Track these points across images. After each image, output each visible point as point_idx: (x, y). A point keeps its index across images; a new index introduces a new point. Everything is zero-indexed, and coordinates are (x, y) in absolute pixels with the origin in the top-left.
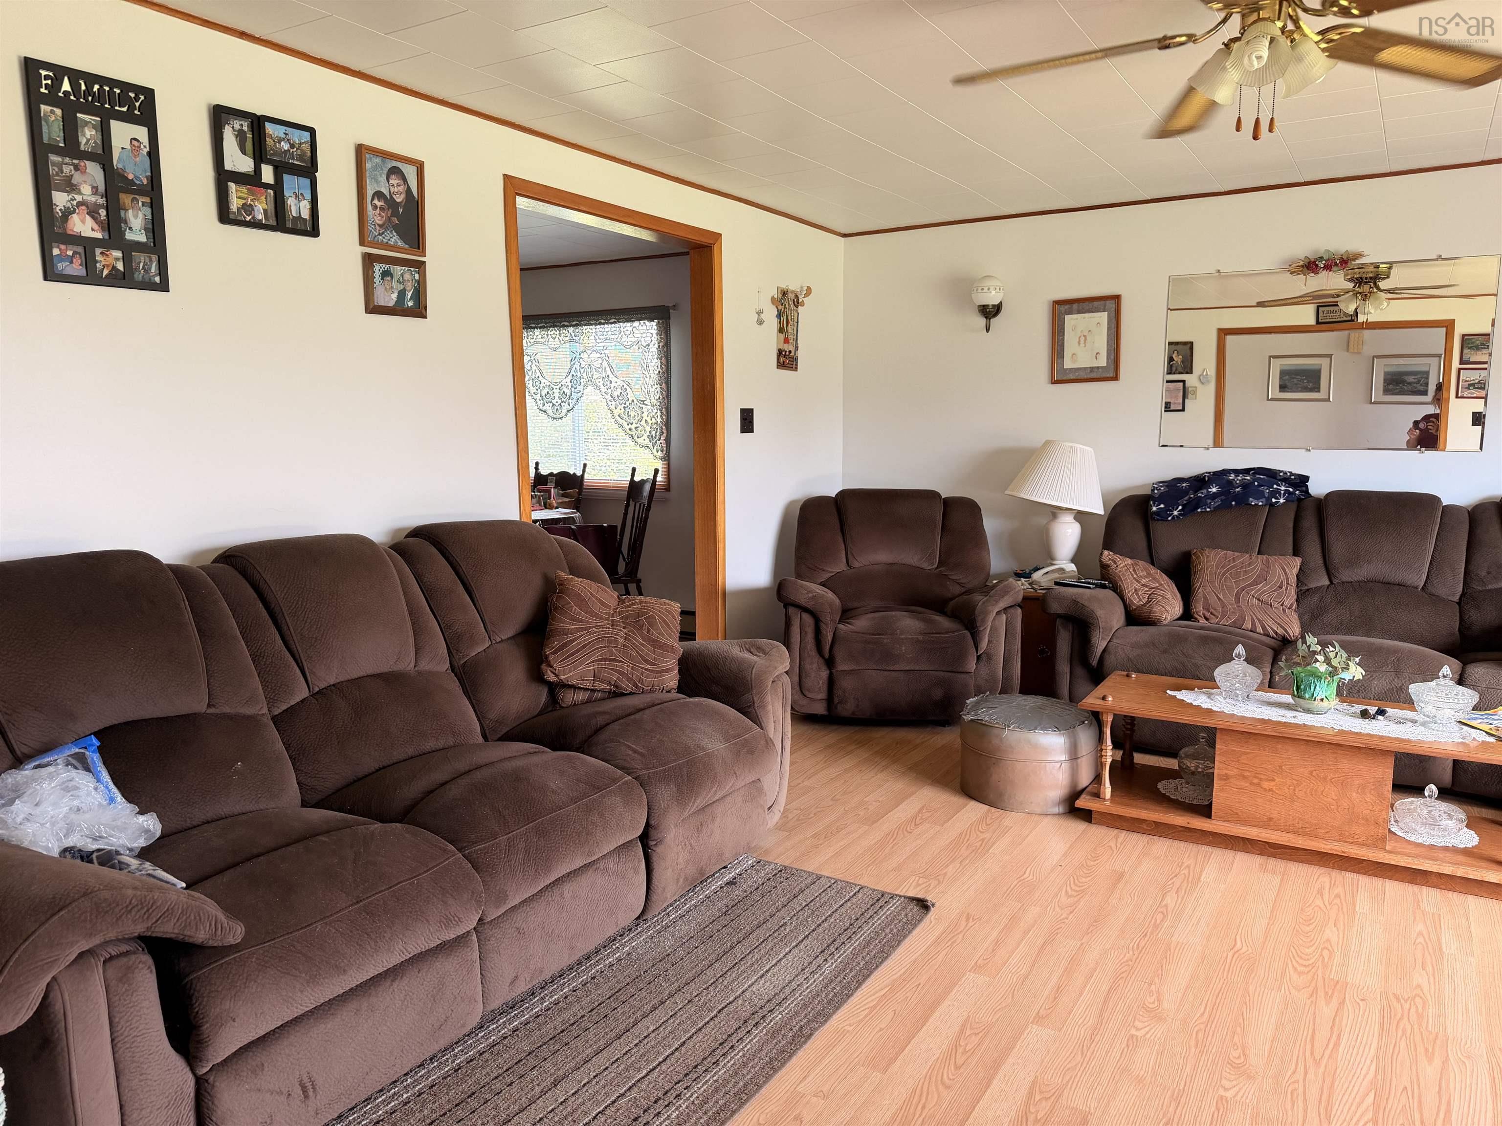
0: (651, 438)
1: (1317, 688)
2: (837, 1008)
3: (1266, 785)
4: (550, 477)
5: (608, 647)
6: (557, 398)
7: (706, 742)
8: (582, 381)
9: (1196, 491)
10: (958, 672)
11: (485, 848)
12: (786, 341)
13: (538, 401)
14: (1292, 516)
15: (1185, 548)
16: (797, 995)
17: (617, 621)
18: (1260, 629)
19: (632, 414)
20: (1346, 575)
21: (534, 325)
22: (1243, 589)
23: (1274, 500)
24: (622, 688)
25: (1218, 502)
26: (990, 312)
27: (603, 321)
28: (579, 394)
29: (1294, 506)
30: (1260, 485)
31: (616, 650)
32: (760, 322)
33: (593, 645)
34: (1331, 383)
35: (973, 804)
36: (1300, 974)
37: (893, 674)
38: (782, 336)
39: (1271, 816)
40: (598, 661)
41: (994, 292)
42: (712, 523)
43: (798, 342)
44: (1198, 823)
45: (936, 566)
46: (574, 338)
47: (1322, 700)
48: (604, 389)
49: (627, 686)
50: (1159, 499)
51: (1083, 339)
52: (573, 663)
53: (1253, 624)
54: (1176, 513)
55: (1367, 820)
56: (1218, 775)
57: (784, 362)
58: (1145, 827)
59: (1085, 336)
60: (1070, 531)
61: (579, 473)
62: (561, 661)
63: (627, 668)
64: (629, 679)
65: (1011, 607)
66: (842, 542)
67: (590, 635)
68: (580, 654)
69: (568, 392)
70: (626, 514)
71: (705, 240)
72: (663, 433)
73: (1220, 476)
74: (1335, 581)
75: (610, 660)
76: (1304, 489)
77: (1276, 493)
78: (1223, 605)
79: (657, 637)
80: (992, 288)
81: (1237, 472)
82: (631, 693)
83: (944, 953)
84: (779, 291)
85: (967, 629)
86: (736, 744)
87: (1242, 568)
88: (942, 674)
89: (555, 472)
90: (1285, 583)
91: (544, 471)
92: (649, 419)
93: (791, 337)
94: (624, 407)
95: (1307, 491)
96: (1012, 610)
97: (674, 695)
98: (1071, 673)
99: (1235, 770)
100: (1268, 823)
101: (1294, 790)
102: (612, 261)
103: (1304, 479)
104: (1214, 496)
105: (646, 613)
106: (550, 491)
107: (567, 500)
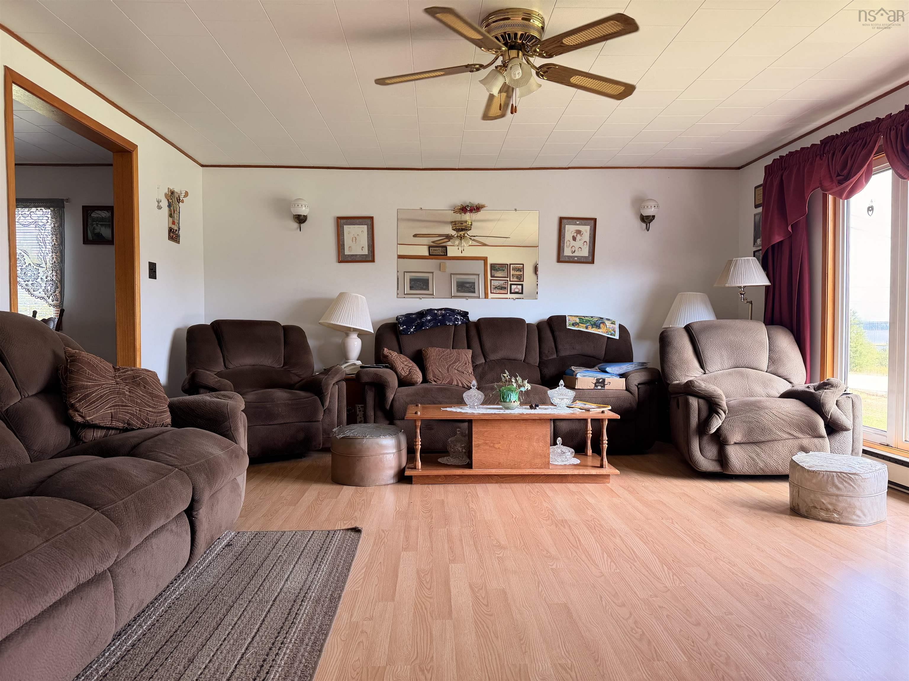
0: (46, 291)
1: (512, 396)
2: (344, 582)
3: (497, 446)
5: (118, 397)
7: (210, 450)
9: (421, 319)
10: (312, 422)
11: (112, 508)
12: (174, 223)
14: (465, 329)
15: (418, 348)
16: (316, 583)
17: (118, 381)
18: (460, 385)
19: (29, 274)
20: (493, 357)
22: (450, 365)
23: (456, 323)
24: (132, 425)
25: (431, 324)
26: (301, 219)
29: (465, 325)
30: (449, 315)
31: (126, 399)
32: (159, 208)
33: (108, 396)
34: (434, 286)
35: (345, 487)
36: (546, 520)
37: (273, 426)
38: (171, 220)
39: (500, 462)
40: (113, 406)
41: (304, 208)
42: (132, 338)
43: (180, 225)
44: (467, 472)
45: (282, 365)
47: (514, 402)
49: (136, 423)
50: (403, 324)
51: (354, 239)
52: (95, 408)
53: (457, 382)
54: (412, 330)
55: (541, 455)
56: (475, 445)
57: (172, 236)
58: (440, 480)
59: (355, 237)
60: (356, 343)
62: (85, 408)
63: (135, 409)
64: (138, 418)
65: (339, 381)
66: (220, 352)
67: (104, 389)
68: (100, 402)
71: (128, 147)
72: (57, 287)
73: (430, 311)
74: (488, 360)
75: (122, 406)
76: (467, 318)
77: (456, 319)
78: (442, 374)
79: (152, 391)
80: (303, 206)
81: (438, 310)
82: (139, 428)
83: (382, 548)
84: (169, 190)
85: (316, 394)
86: (228, 451)
87: (447, 355)
88: (303, 423)
90: (467, 362)
92: (44, 277)
93: (176, 221)
94: (21, 269)
95: (468, 319)
96: (341, 383)
97: (169, 428)
98: (375, 415)
99: (482, 441)
100: (499, 466)
101: (509, 446)
103: (467, 313)
104: (430, 321)
105: (139, 376)
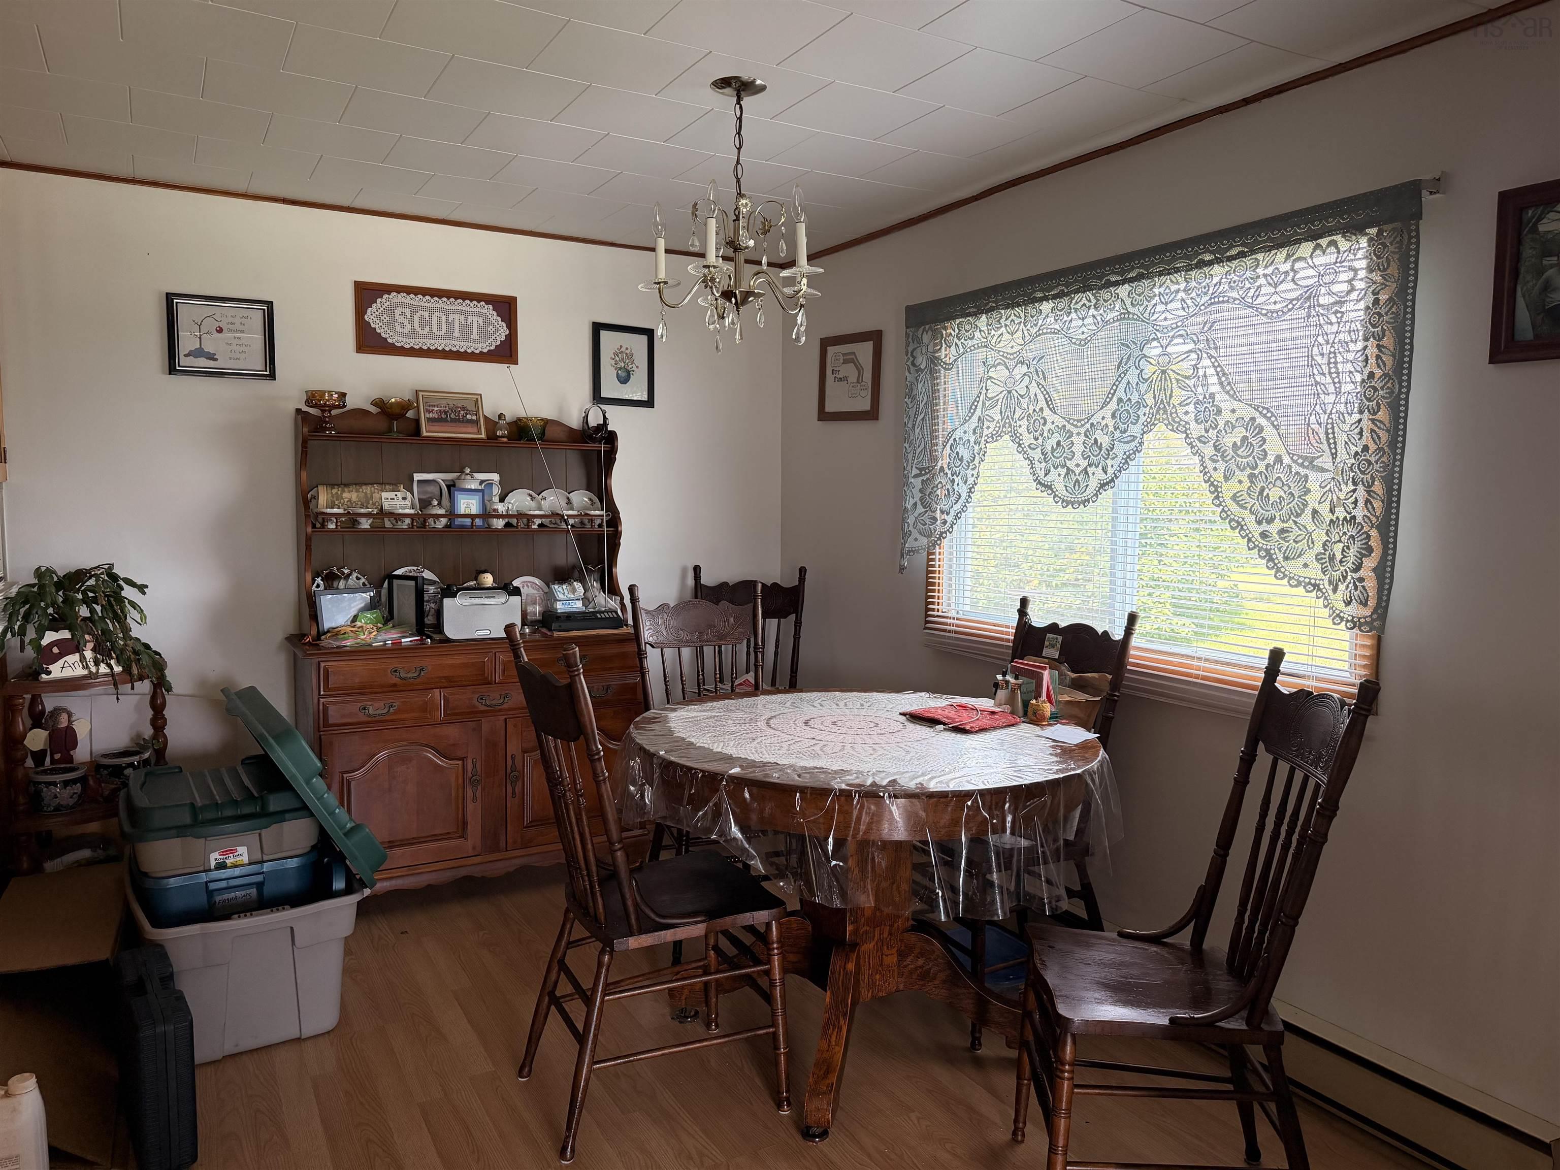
0: (1327, 560)
4: (1049, 635)
6: (1078, 455)
8: (1140, 413)
13: (1037, 465)
19: (1274, 493)
21: (1040, 295)
27: (1208, 257)
28: (1133, 444)
46: (1131, 310)
48: (1196, 430)
61: (1118, 634)
69: (1104, 440)
70: (1242, 782)
72: (1370, 550)
89: (1063, 624)
91: (1038, 618)
92: (1324, 510)
94: (1251, 477)
102: (1246, 102)
106: (1039, 679)
107: (1082, 697)
